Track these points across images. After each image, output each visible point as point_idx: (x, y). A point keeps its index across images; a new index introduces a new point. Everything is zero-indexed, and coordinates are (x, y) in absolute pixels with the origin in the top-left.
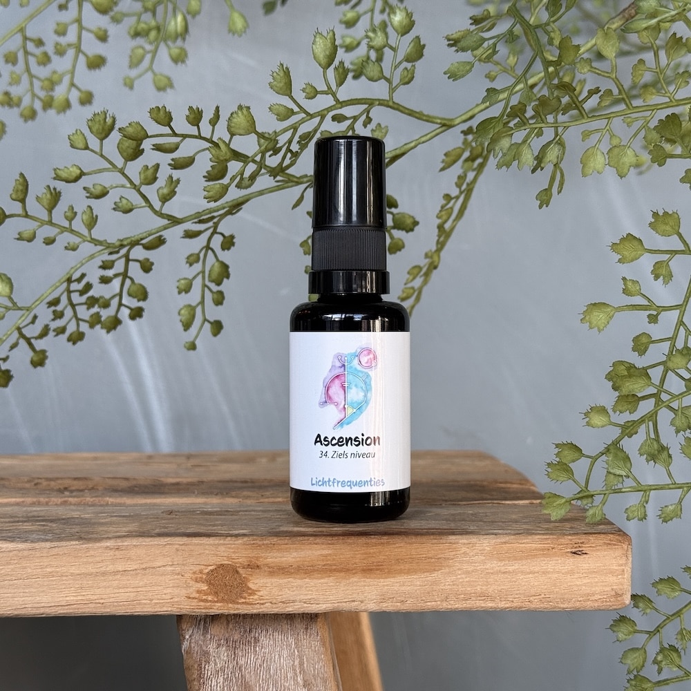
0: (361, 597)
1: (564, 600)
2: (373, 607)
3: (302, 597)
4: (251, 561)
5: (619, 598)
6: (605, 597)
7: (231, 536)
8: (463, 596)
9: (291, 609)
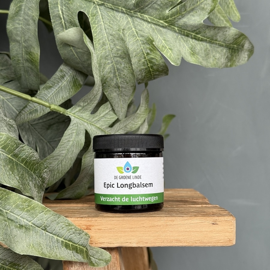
0: (130, 241)
1: (209, 243)
2: (134, 245)
3: (107, 241)
4: (87, 227)
5: (231, 242)
6: (225, 241)
7: (80, 217)
8: (169, 241)
9: (103, 246)
